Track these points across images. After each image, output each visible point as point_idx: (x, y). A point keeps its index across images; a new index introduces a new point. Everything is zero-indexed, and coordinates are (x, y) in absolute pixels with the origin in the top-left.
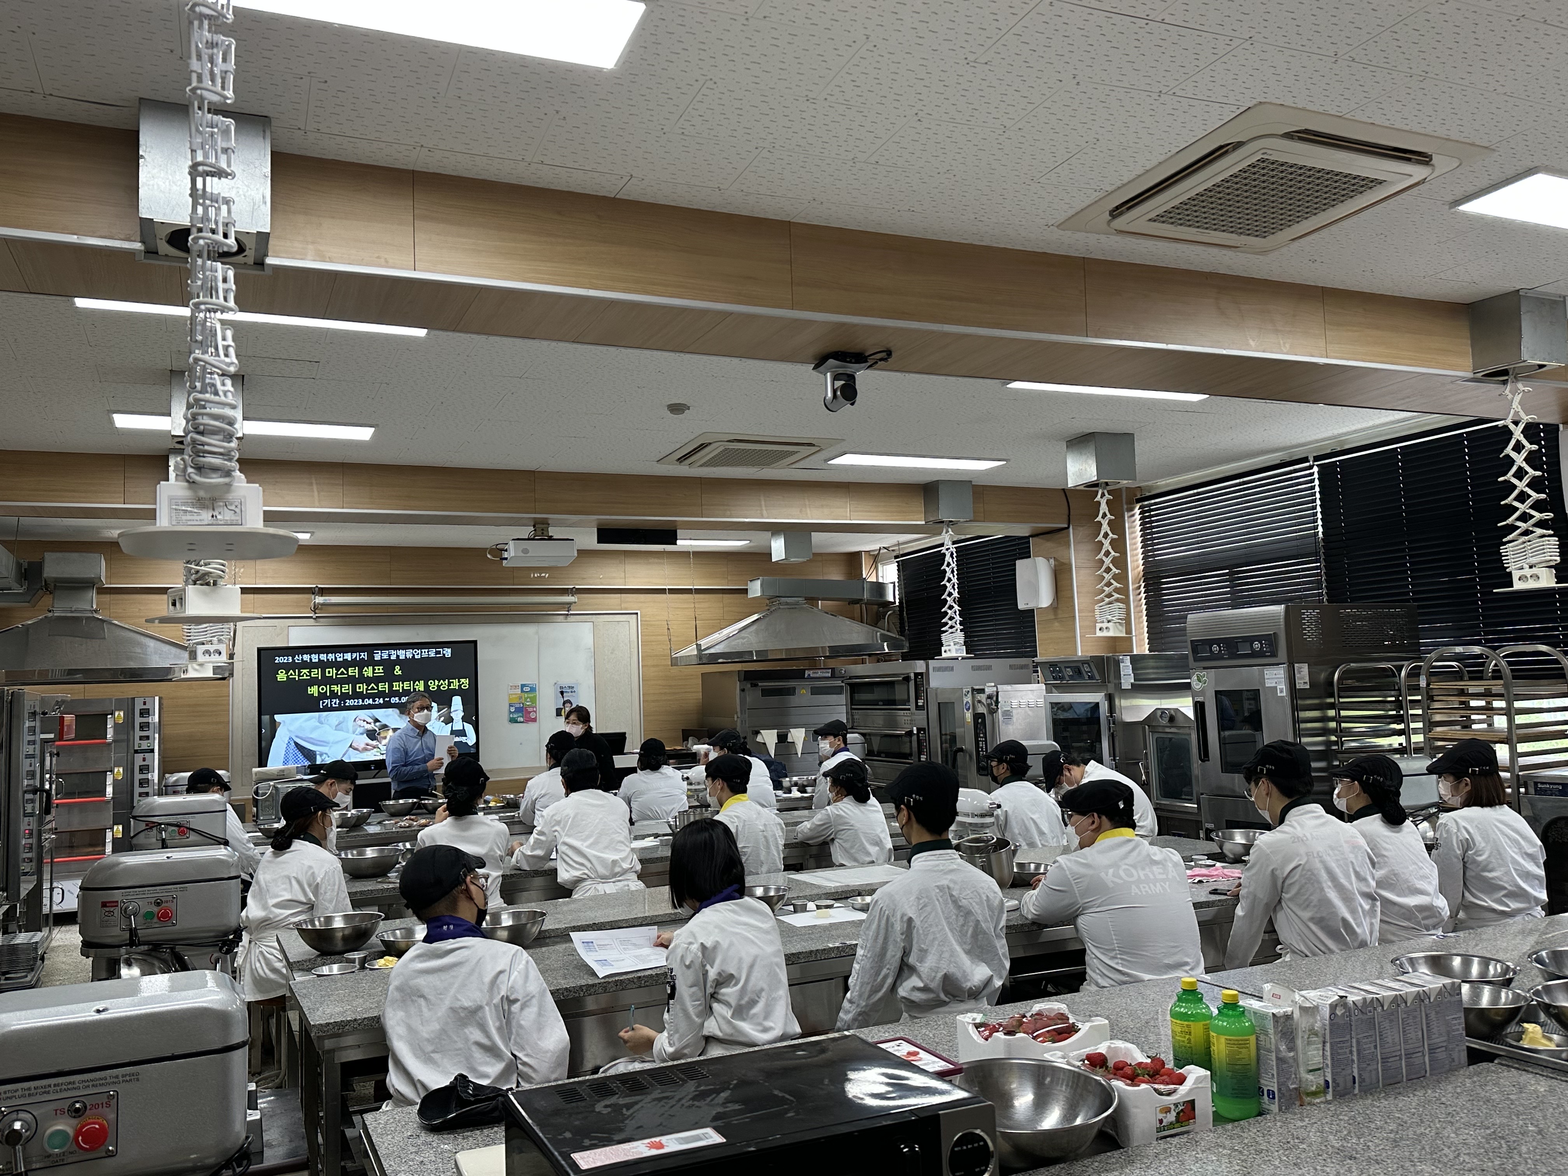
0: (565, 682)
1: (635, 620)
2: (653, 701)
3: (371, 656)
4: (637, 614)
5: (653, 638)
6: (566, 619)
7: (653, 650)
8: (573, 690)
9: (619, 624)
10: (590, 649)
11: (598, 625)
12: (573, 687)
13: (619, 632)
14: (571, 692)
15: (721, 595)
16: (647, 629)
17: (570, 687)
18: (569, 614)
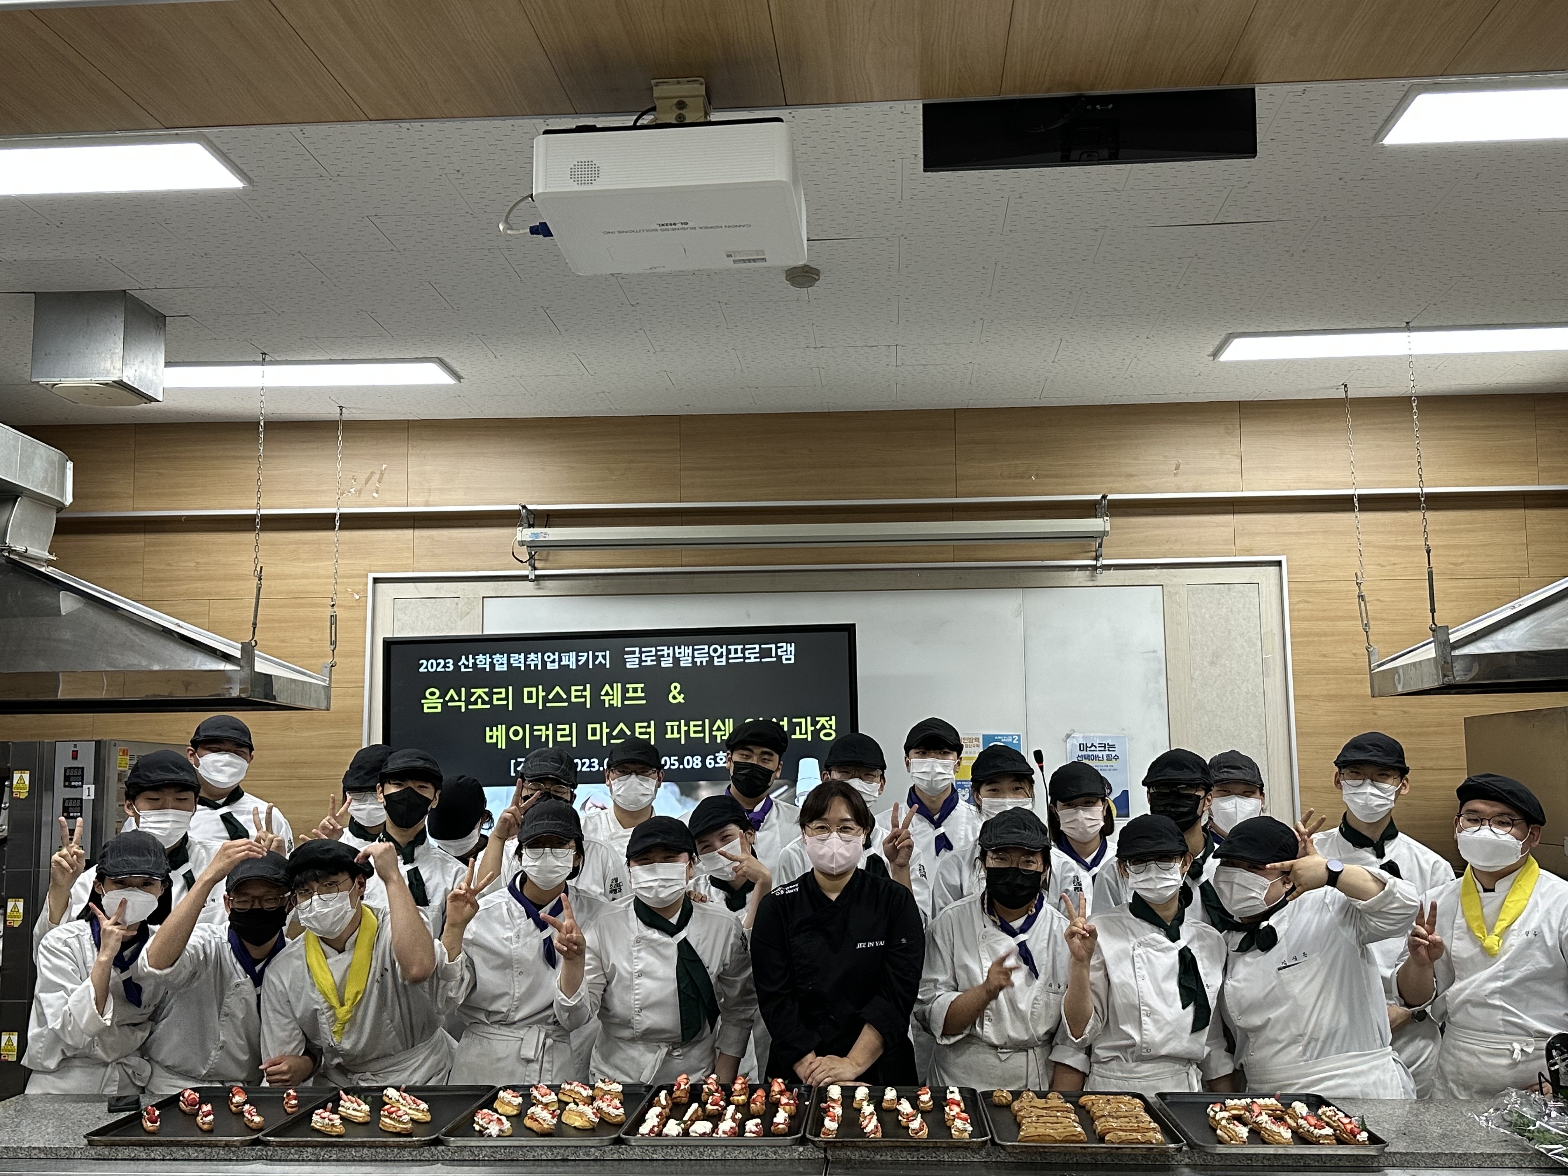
0: (1093, 734)
1: (1274, 580)
3: (618, 659)
4: (1279, 563)
5: (1324, 626)
6: (1093, 577)
7: (1325, 656)
8: (1113, 754)
9: (1229, 589)
10: (1154, 652)
11: (1176, 593)
12: (1113, 746)
13: (1231, 611)
14: (1109, 758)
15: (1521, 512)
16: (1308, 602)
17: (1105, 747)
18: (1100, 567)
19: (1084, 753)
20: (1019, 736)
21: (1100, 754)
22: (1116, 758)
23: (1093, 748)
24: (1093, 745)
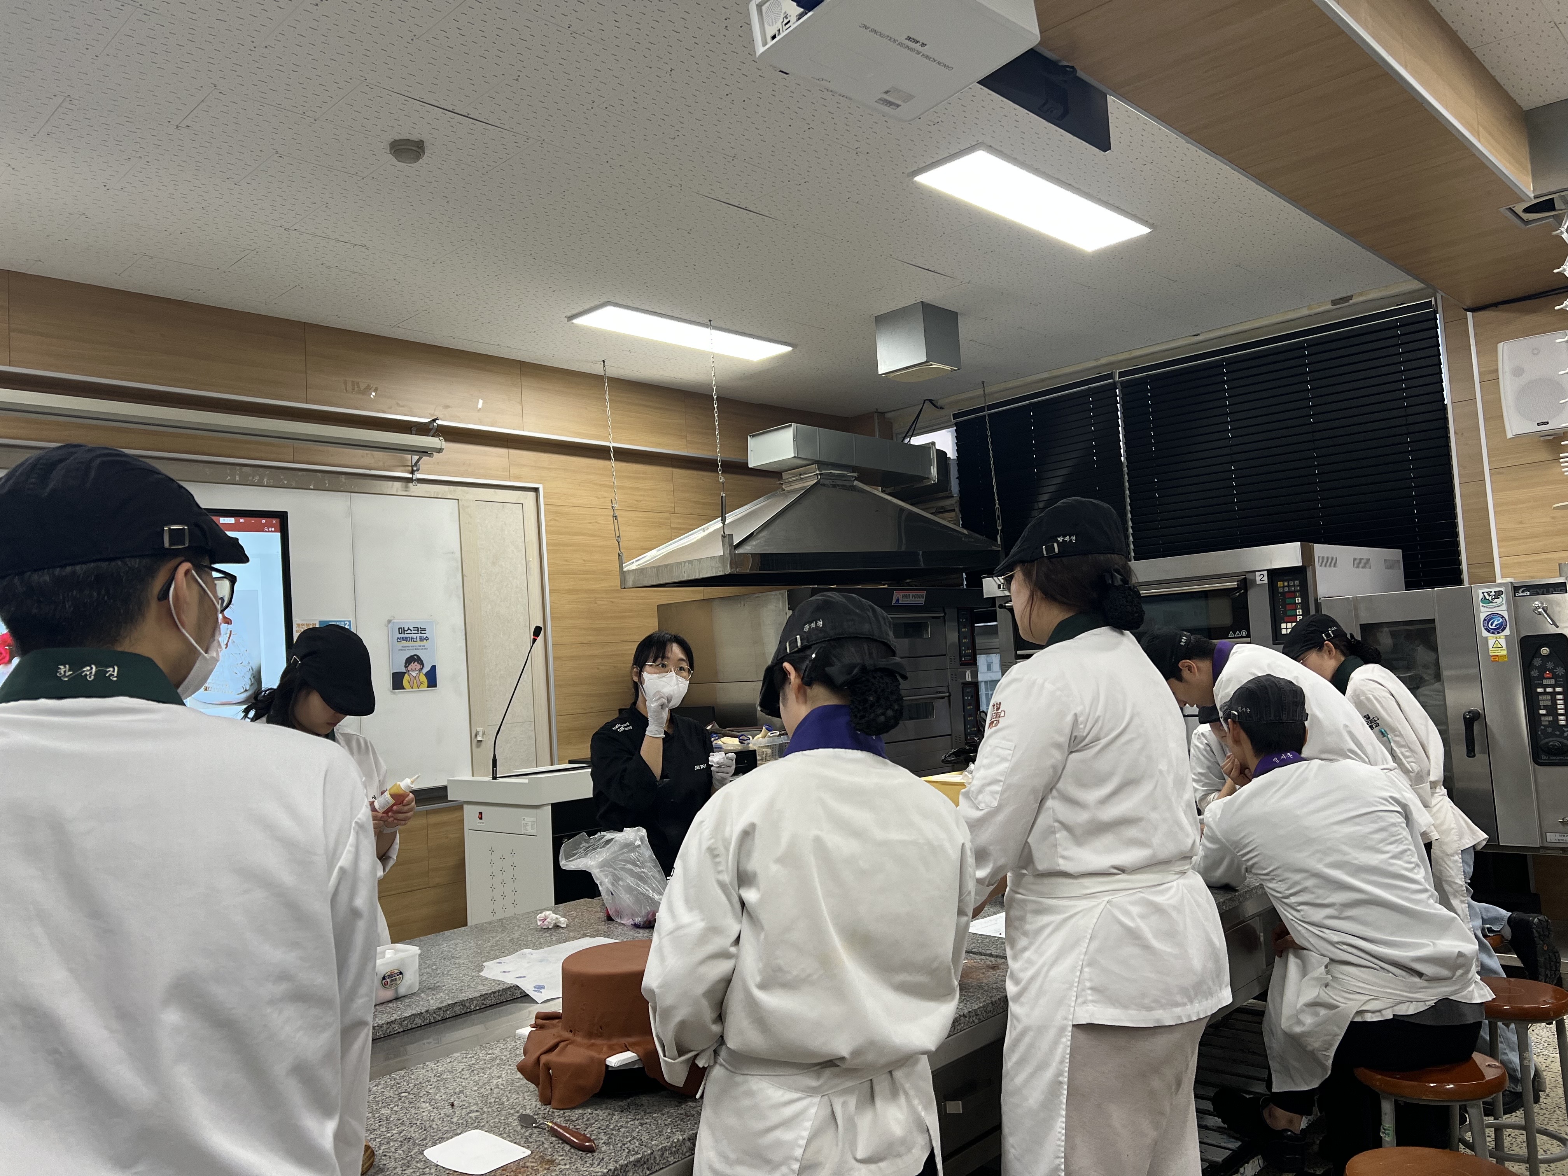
0: (409, 620)
1: (534, 502)
2: (572, 658)
4: (536, 490)
6: (406, 488)
7: (566, 561)
8: (425, 636)
9: (503, 507)
10: (453, 553)
11: (469, 507)
12: (424, 629)
13: (505, 524)
14: (422, 639)
15: (670, 469)
16: (556, 520)
17: (418, 630)
18: (415, 480)
19: (402, 635)
20: (350, 622)
21: (415, 636)
22: (427, 639)
23: (409, 632)
24: (409, 629)
